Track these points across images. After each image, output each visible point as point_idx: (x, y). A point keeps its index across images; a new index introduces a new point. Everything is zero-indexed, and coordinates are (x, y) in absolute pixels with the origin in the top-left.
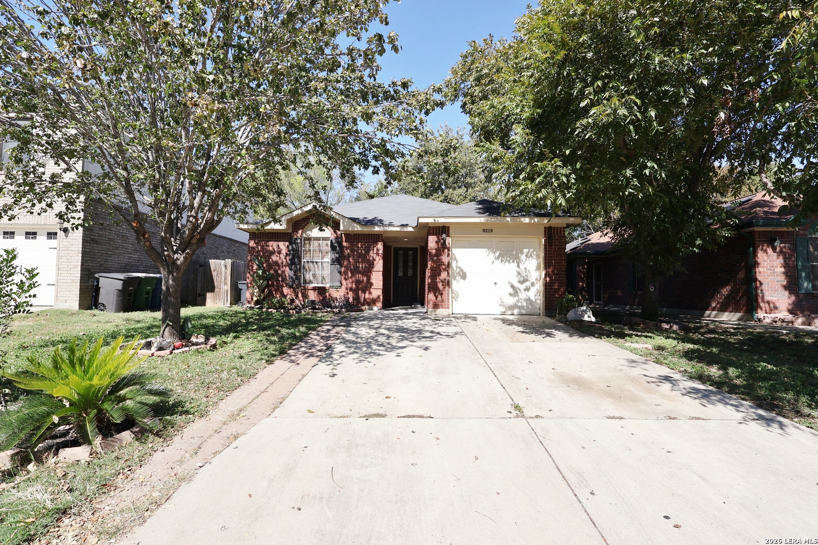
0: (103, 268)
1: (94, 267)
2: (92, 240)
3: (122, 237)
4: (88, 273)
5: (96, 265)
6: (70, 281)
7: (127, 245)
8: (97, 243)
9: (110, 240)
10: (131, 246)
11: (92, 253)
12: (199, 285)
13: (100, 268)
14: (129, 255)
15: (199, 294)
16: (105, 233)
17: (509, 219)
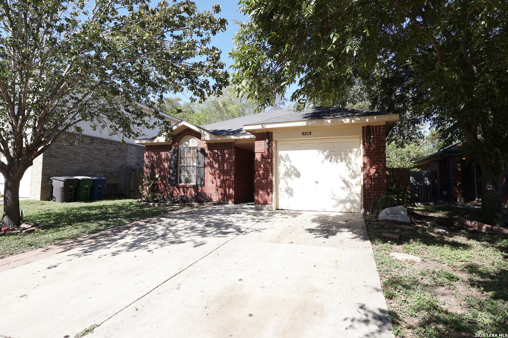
0: (59, 173)
1: (52, 173)
2: (50, 155)
3: (75, 153)
4: (47, 177)
5: (54, 171)
6: (36, 182)
7: (79, 158)
8: (55, 157)
9: (64, 155)
10: (81, 158)
11: (50, 164)
12: (132, 184)
13: (57, 173)
14: (79, 165)
15: (132, 190)
16: (60, 151)
17: (329, 121)
